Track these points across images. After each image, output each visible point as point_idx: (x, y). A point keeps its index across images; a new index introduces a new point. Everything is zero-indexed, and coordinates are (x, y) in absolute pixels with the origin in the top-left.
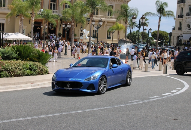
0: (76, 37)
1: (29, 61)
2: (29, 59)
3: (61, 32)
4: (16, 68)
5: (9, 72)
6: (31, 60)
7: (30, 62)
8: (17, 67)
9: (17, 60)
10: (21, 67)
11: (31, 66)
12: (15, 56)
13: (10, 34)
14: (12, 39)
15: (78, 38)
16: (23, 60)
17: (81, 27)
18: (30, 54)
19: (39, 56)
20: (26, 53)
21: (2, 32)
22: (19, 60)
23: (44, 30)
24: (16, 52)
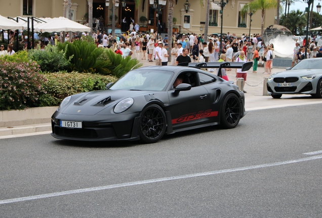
0: (177, 25)
1: (92, 73)
2: (94, 69)
3: (146, 14)
4: (69, 88)
5: (56, 96)
6: (96, 72)
7: (95, 75)
8: (70, 85)
9: (69, 71)
10: (78, 86)
11: (97, 83)
12: (66, 63)
13: (46, 19)
14: (52, 30)
15: (180, 27)
16: (80, 72)
17: (186, 4)
18: (95, 60)
19: (113, 63)
20: (86, 58)
21: (30, 16)
22: (73, 72)
23: (112, 10)
24: (67, 56)
